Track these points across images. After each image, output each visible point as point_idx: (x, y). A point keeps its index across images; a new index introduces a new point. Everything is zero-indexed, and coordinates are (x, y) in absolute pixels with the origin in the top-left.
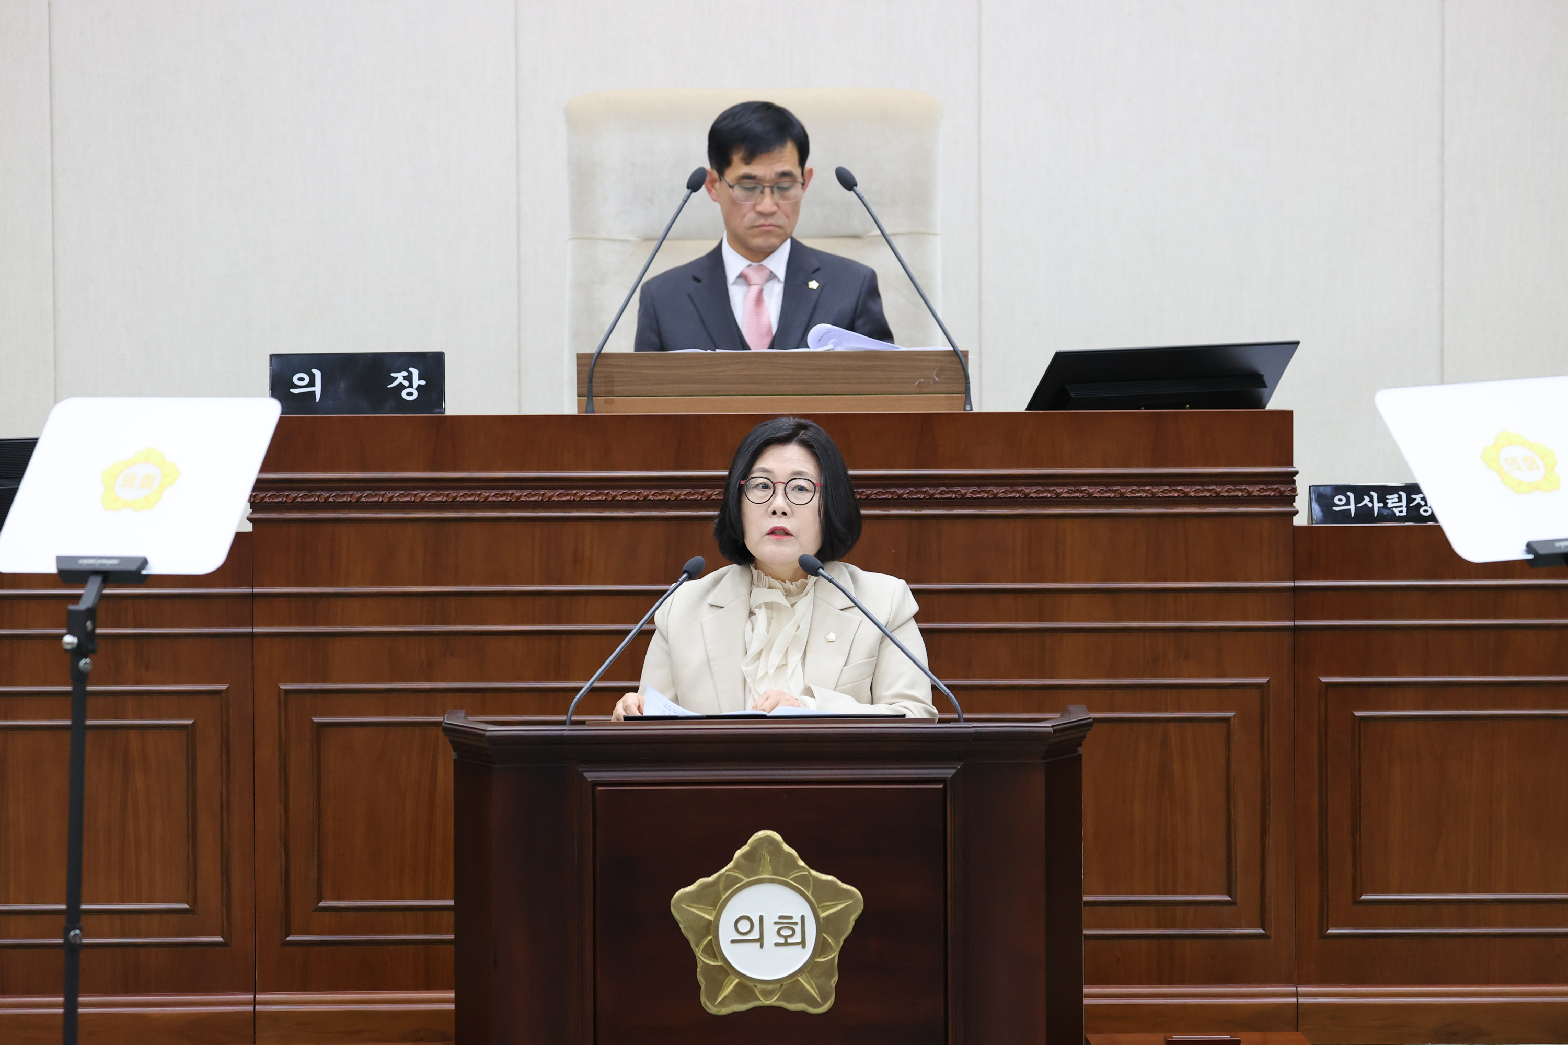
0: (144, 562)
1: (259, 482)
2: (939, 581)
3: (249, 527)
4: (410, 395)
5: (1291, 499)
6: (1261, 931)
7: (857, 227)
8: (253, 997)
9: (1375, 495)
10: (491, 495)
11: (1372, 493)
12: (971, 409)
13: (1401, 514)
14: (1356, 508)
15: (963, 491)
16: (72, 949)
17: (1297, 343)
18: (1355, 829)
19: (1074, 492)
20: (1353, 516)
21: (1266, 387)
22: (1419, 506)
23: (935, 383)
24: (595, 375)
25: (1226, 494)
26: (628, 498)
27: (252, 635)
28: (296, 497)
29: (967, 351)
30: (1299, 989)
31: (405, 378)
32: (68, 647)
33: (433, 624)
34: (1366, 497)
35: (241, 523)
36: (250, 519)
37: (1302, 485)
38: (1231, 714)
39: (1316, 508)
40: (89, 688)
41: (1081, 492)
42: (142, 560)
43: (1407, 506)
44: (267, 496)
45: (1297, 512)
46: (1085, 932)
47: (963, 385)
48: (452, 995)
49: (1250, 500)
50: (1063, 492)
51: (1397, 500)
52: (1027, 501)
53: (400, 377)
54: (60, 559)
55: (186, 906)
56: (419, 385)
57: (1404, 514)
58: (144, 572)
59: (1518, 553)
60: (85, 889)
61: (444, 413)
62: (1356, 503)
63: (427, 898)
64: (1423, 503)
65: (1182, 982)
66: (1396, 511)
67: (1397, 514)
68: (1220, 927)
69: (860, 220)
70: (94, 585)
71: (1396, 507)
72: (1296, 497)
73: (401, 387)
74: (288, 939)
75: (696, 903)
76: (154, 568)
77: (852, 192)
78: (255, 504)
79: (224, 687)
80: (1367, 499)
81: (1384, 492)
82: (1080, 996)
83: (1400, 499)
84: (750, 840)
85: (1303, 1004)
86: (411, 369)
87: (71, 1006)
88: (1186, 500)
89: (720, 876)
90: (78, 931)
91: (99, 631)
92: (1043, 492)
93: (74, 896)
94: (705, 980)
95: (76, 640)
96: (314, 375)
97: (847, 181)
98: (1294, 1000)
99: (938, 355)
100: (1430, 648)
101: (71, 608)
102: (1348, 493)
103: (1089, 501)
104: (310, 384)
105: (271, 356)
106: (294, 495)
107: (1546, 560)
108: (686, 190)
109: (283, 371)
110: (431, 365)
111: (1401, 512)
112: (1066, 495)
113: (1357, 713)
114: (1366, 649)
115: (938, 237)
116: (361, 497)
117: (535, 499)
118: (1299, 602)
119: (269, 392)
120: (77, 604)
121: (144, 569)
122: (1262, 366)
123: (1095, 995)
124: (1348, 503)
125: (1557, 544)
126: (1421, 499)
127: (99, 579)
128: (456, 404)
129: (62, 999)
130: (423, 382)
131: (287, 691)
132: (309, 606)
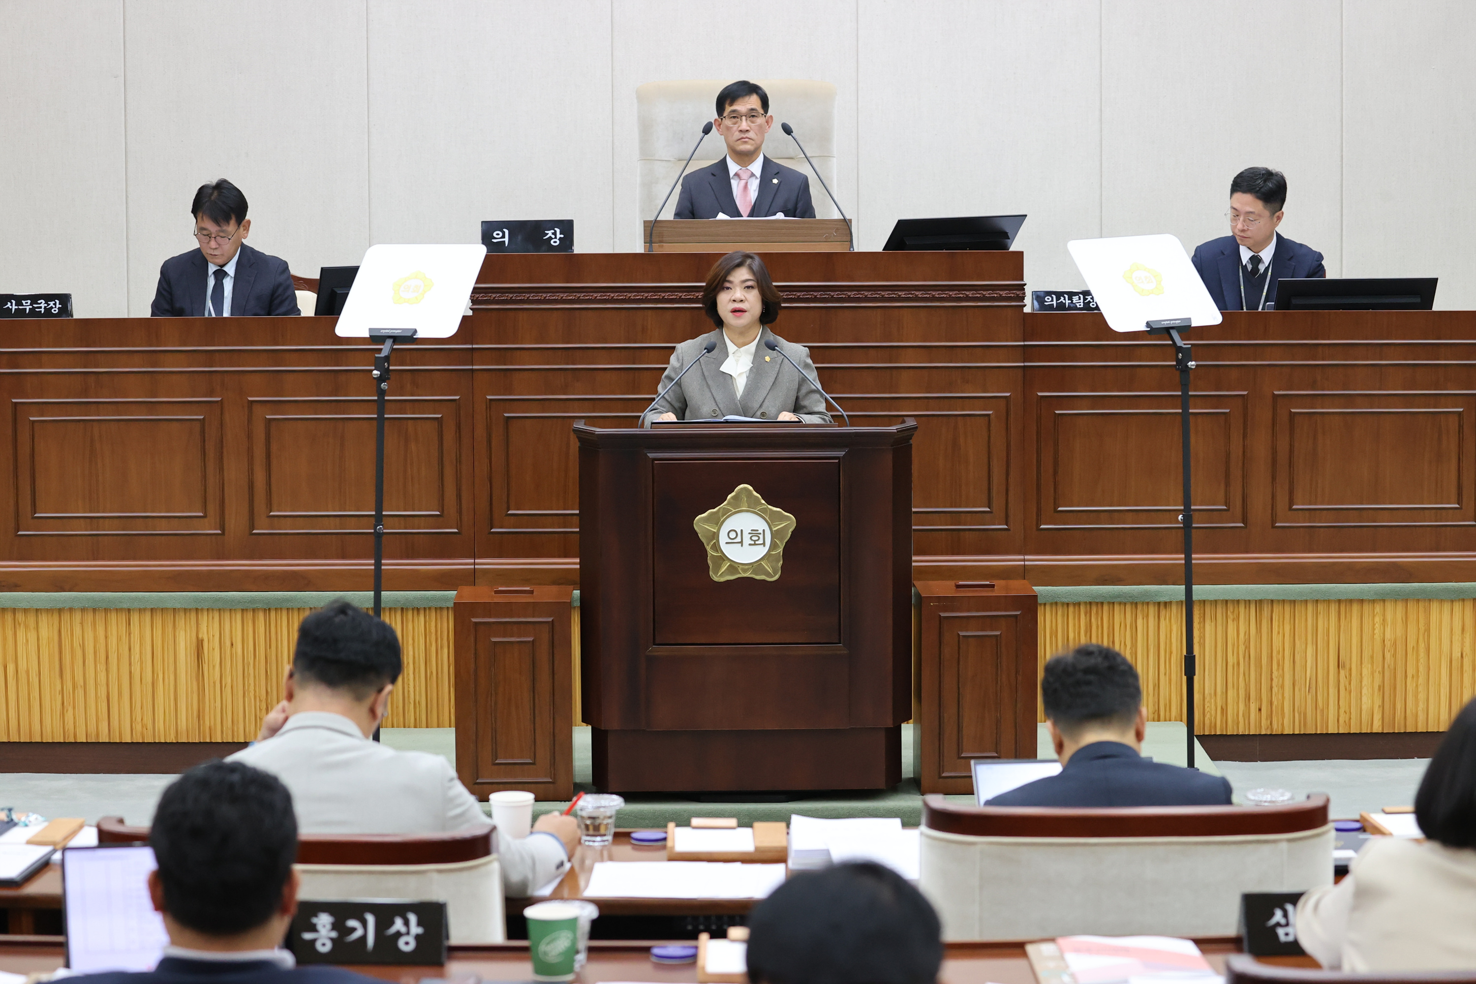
0: (415, 331)
1: (474, 288)
2: (836, 342)
3: (470, 313)
4: (555, 242)
5: (1023, 298)
6: (1006, 527)
7: (792, 154)
8: (473, 561)
9: (1066, 296)
10: (598, 296)
11: (1065, 295)
12: (854, 250)
13: (1080, 307)
14: (1057, 303)
15: (849, 294)
16: (378, 536)
17: (1026, 216)
18: (1055, 473)
19: (908, 294)
20: (1055, 307)
21: (1009, 239)
22: (1090, 302)
23: (835, 236)
24: (653, 232)
25: (988, 296)
26: (671, 297)
27: (472, 370)
28: (495, 297)
29: (851, 220)
30: (1025, 557)
31: (553, 234)
32: (375, 376)
33: (568, 364)
34: (1061, 297)
35: (465, 310)
36: (471, 309)
37: (1028, 291)
38: (991, 412)
39: (1036, 303)
40: (386, 398)
41: (912, 294)
42: (414, 330)
43: (1083, 302)
44: (480, 296)
45: (1025, 305)
47: (849, 237)
48: (578, 560)
49: (1001, 299)
50: (902, 294)
51: (1078, 299)
52: (883, 299)
53: (550, 233)
54: (370, 330)
55: (438, 513)
56: (560, 238)
57: (1082, 306)
58: (414, 337)
59: (1143, 327)
60: (386, 502)
61: (573, 252)
62: (1057, 301)
63: (565, 509)
64: (1091, 301)
65: (964, 554)
66: (1078, 305)
67: (1078, 306)
68: (984, 525)
69: (793, 149)
70: (389, 343)
71: (1078, 303)
72: (1025, 297)
73: (550, 238)
74: (492, 531)
75: (707, 523)
76: (420, 335)
77: (790, 136)
78: (474, 300)
79: (457, 397)
81: (1071, 295)
82: (910, 561)
83: (1080, 299)
85: (1027, 565)
86: (556, 229)
87: (378, 565)
88: (968, 299)
89: (720, 509)
90: (381, 527)
91: (391, 368)
92: (891, 294)
93: (379, 508)
94: (712, 562)
95: (379, 373)
96: (504, 232)
97: (787, 130)
98: (1023, 563)
99: (835, 221)
100: (1095, 378)
101: (377, 355)
102: (1053, 295)
103: (917, 299)
104: (502, 237)
105: (482, 222)
106: (494, 296)
107: (1157, 331)
108: (702, 134)
109: (488, 230)
110: (567, 227)
111: (1080, 305)
112: (904, 296)
113: (1057, 412)
114: (1061, 377)
115: (835, 159)
116: (529, 297)
117: (622, 297)
118: (1027, 353)
119: (480, 241)
120: (380, 354)
121: (415, 335)
122: (1007, 227)
123: (918, 561)
124: (1052, 301)
125: (1162, 323)
126: (1091, 298)
127: (392, 340)
128: (579, 247)
129: (373, 561)
130: (562, 236)
131: (491, 400)
132: (502, 355)
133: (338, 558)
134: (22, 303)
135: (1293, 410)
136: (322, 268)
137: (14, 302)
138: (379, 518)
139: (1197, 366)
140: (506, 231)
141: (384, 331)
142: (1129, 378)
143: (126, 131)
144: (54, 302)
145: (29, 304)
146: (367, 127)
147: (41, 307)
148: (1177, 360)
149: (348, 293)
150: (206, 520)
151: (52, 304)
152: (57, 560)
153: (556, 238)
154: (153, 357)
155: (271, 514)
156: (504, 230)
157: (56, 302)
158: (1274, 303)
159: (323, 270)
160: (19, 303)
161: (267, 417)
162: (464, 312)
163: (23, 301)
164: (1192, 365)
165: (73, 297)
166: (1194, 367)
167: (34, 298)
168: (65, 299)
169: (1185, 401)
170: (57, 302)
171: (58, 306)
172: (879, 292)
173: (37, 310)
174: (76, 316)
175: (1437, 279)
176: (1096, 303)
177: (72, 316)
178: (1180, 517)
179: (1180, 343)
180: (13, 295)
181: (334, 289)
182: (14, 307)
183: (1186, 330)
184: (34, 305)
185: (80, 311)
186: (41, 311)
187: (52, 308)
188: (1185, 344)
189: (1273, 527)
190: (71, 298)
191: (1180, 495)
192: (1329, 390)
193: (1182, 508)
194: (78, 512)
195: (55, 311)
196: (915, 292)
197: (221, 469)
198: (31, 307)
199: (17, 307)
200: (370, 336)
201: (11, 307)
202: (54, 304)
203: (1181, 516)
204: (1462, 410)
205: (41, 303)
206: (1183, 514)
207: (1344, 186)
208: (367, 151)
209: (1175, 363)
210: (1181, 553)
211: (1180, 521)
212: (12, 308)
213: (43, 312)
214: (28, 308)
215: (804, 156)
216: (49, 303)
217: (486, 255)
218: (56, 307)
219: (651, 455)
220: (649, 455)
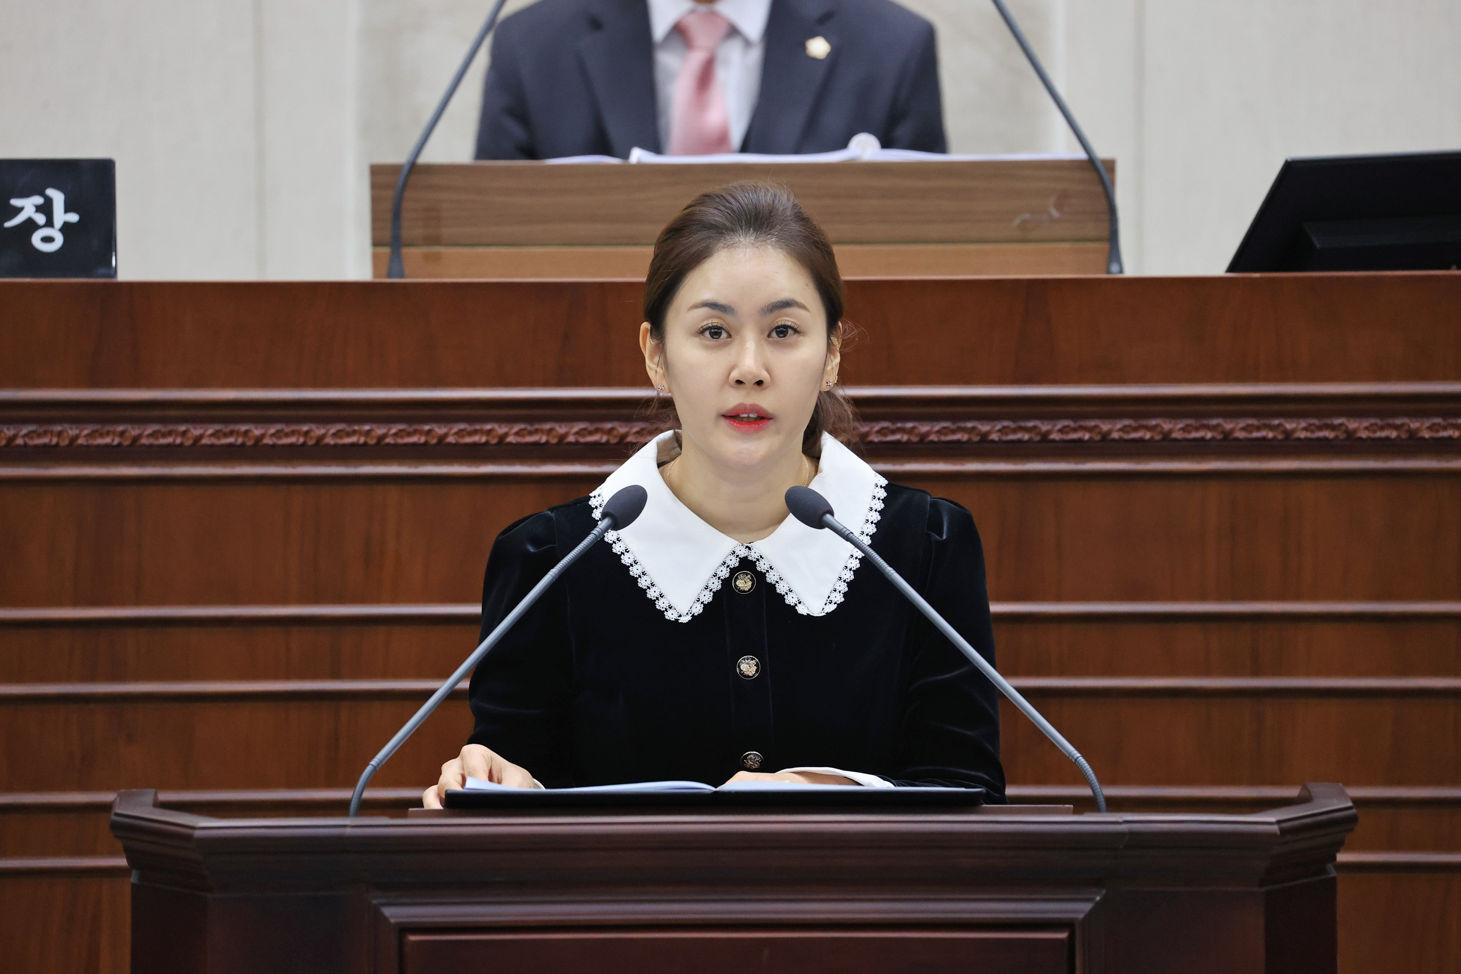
2: (1059, 598)
4: (49, 240)
10: (205, 433)
12: (1121, 271)
15: (1105, 426)
19: (1320, 428)
23: (1053, 220)
24: (406, 205)
26: (468, 439)
29: (1111, 160)
31: (39, 209)
41: (1333, 428)
47: (1105, 225)
53: (28, 206)
56: (66, 223)
61: (114, 277)
73: (30, 226)
86: (50, 192)
92: (1258, 428)
99: (1056, 167)
110: (90, 183)
112: (1303, 434)
130: (74, 217)
153: (49, 223)
219: (395, 914)
220: (387, 911)
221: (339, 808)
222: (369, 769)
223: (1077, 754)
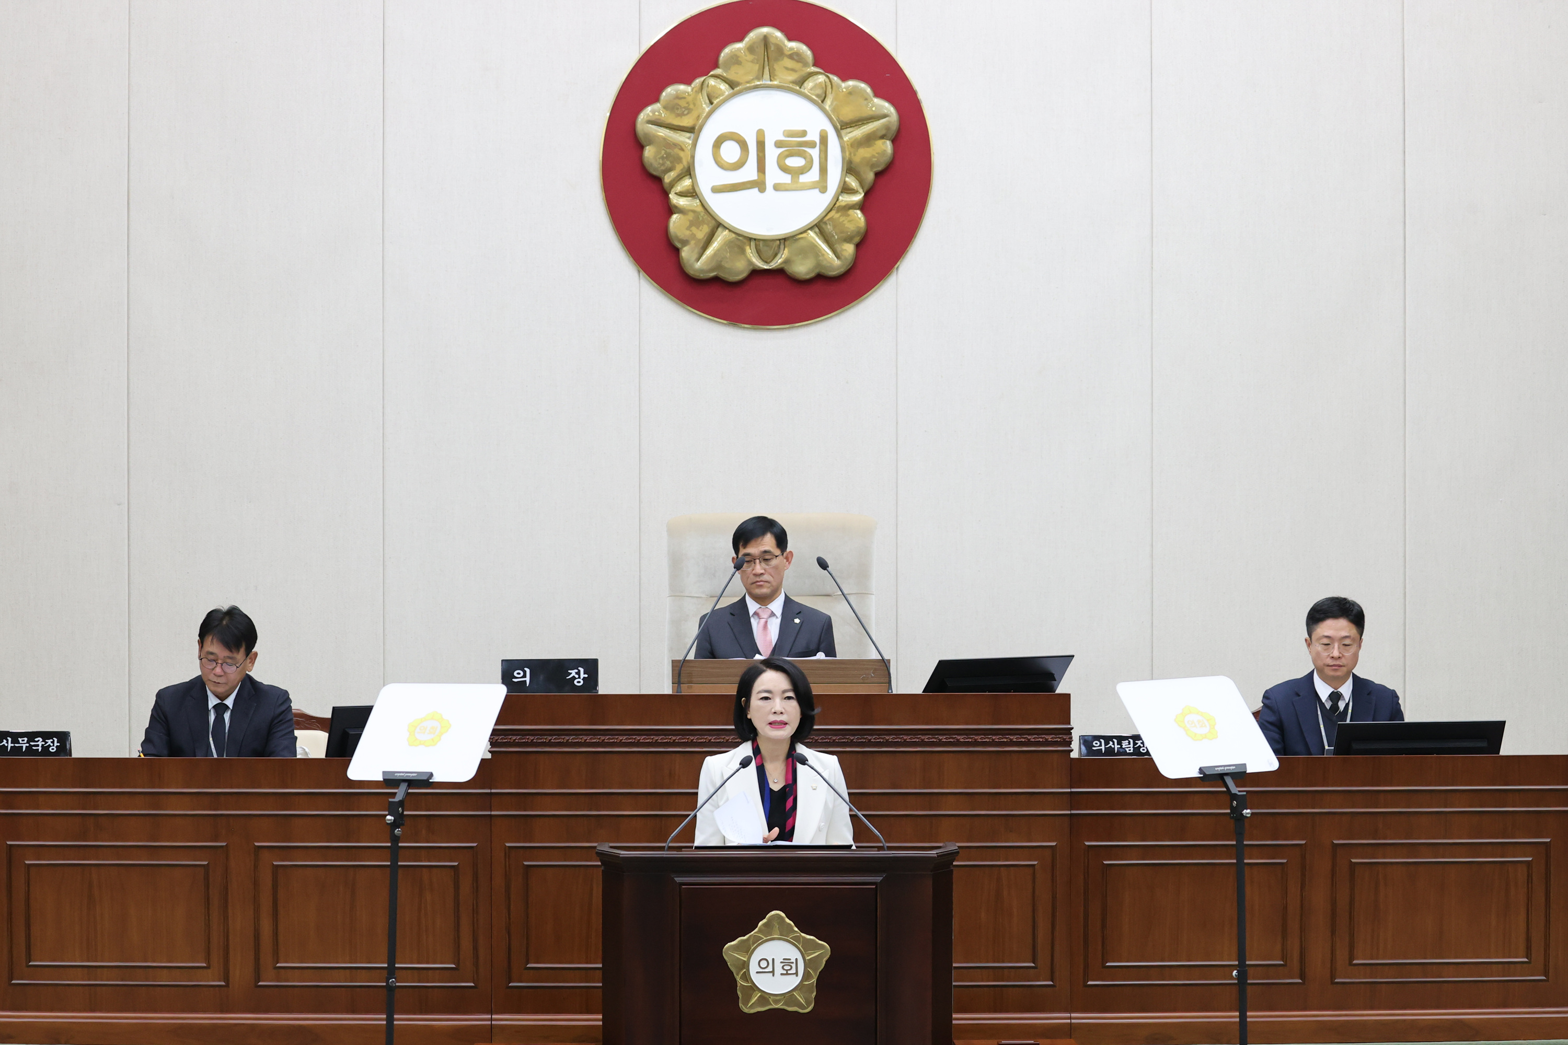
0: (431, 775)
1: (494, 730)
2: (873, 788)
3: (489, 756)
4: (579, 682)
5: (1070, 743)
6: (1051, 983)
7: (829, 591)
8: (490, 1016)
9: (1115, 741)
10: (624, 738)
11: (1114, 740)
12: (892, 692)
13: (1130, 752)
14: (1105, 748)
15: (887, 738)
16: (390, 989)
17: (1073, 656)
18: (1104, 926)
19: (949, 738)
20: (1103, 752)
21: (1056, 680)
22: (1140, 747)
23: (872, 677)
24: (682, 672)
25: (1033, 740)
26: (700, 741)
27: (490, 816)
28: (516, 739)
29: (890, 660)
30: (1072, 1015)
31: (576, 673)
32: (389, 822)
33: (590, 810)
34: (1110, 742)
35: (484, 753)
36: (489, 751)
37: (1075, 736)
38: (1036, 863)
39: (1083, 748)
40: (400, 845)
41: (953, 738)
42: (429, 774)
43: (1133, 747)
44: (500, 739)
45: (1072, 750)
46: (954, 984)
47: (888, 679)
48: (600, 1017)
49: (1047, 743)
50: (943, 738)
51: (1128, 744)
52: (923, 743)
53: (573, 673)
54: (384, 773)
55: (454, 966)
56: (584, 677)
57: (1132, 751)
58: (430, 781)
59: (1195, 773)
60: (398, 954)
61: (598, 692)
62: (1105, 746)
63: (587, 963)
64: (1142, 745)
65: (1007, 1011)
66: (1127, 750)
67: (1128, 751)
68: (1029, 981)
69: (830, 586)
70: (403, 786)
71: (1127, 748)
72: (1072, 742)
73: (574, 678)
74: (510, 985)
75: (737, 951)
76: (437, 778)
77: (826, 571)
78: (493, 743)
79: (475, 845)
80: (1111, 743)
81: (1120, 739)
82: (951, 1019)
83: (1129, 743)
84: (767, 916)
85: (1074, 1023)
86: (580, 668)
87: (390, 1020)
88: (1012, 743)
89: (750, 936)
90: (394, 980)
91: (405, 813)
92: (931, 738)
93: (392, 960)
94: (742, 994)
95: (393, 818)
96: (526, 671)
97: (823, 564)
98: (1069, 1021)
99: (874, 662)
100: (1145, 826)
101: (390, 800)
102: (1101, 740)
103: (958, 743)
104: (523, 676)
105: (502, 661)
106: (514, 738)
107: (1210, 777)
108: (734, 570)
109: (509, 669)
110: (591, 666)
111: (1130, 750)
112: (945, 740)
113: (1105, 862)
114: (1110, 827)
115: (873, 597)
116: (551, 739)
117: (648, 741)
118: (1074, 800)
119: (500, 680)
120: (394, 798)
121: (431, 779)
122: (1053, 669)
123: (960, 1019)
124: (1101, 745)
125: (1216, 769)
126: (1141, 743)
127: (406, 784)
128: (605, 687)
129: (385, 1016)
130: (586, 676)
131: (510, 847)
132: (522, 800)
133: (347, 1012)
134: (19, 741)
135: (1353, 860)
136: (334, 708)
137: (10, 739)
138: (391, 971)
139: (1252, 814)
140: (528, 670)
141: (398, 774)
142: (1181, 826)
143: (129, 562)
144: (52, 740)
145: (25, 742)
146: (382, 559)
147: (38, 746)
148: (1232, 808)
149: (361, 734)
150: (209, 971)
151: (49, 742)
152: (52, 1010)
153: (579, 678)
154: (155, 799)
155: (278, 965)
156: (526, 669)
157: (54, 740)
158: (1333, 748)
159: (335, 710)
160: (15, 741)
161: (275, 863)
162: (483, 755)
163: (19, 739)
164: (1248, 813)
165: (71, 735)
166: (1249, 815)
167: (31, 736)
168: (63, 737)
169: (1239, 851)
170: (56, 740)
171: (56, 744)
172: (919, 736)
173: (34, 748)
174: (75, 755)
175: (1504, 723)
176: (1146, 748)
177: (71, 755)
178: (1235, 973)
179: (1234, 790)
180: (9, 732)
181: (346, 729)
182: (10, 745)
183: (1241, 776)
184: (32, 743)
185: (78, 752)
186: (38, 749)
187: (49, 746)
188: (1239, 791)
189: (1333, 983)
190: (69, 736)
191: (1234, 949)
192: (1391, 839)
193: (1237, 963)
194: (75, 961)
195: (53, 749)
196: (956, 736)
197: (226, 918)
198: (28, 745)
199: (13, 745)
200: (384, 779)
201: (6, 745)
202: (52, 742)
203: (1235, 971)
204: (1530, 859)
205: (39, 741)
206: (1238, 970)
207: (1407, 624)
208: (382, 585)
209: (1229, 811)
210: (1236, 1011)
211: (1235, 976)
212: (8, 746)
213: (40, 750)
214: (24, 746)
215: (841, 593)
216: (47, 741)
217: (506, 695)
218: (53, 746)
219: (678, 880)
220: (676, 879)
221: (662, 848)
222: (670, 837)
223: (879, 834)
